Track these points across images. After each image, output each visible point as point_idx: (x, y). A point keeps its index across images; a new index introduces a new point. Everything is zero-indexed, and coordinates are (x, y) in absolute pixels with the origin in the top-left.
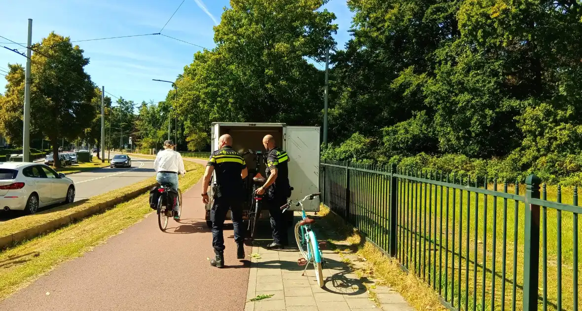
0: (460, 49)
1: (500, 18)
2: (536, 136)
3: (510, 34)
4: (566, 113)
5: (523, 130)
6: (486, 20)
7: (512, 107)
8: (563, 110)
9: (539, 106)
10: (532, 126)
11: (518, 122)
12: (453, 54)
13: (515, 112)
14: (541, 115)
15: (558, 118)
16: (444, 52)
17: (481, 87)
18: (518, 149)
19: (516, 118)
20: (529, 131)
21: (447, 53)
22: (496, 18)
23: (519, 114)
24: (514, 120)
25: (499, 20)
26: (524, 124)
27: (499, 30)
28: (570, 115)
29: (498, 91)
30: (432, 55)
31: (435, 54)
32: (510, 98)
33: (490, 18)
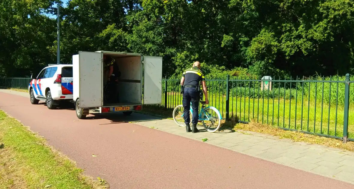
0: (140, 18)
1: (167, 4)
2: (182, 68)
3: (172, 13)
4: (195, 57)
5: (176, 65)
6: (160, 4)
7: (171, 53)
8: (194, 55)
9: (183, 52)
10: (180, 63)
11: (173, 60)
12: (137, 20)
13: (173, 55)
14: (184, 57)
15: (192, 59)
16: (132, 18)
17: (156, 40)
18: (174, 74)
19: (173, 58)
20: (179, 65)
21: (133, 19)
22: (166, 3)
23: (174, 56)
24: (172, 59)
25: (167, 5)
26: (176, 62)
27: (166, 10)
28: (197, 58)
29: (164, 43)
30: (124, 19)
31: (126, 18)
32: (169, 48)
33: (162, 3)
